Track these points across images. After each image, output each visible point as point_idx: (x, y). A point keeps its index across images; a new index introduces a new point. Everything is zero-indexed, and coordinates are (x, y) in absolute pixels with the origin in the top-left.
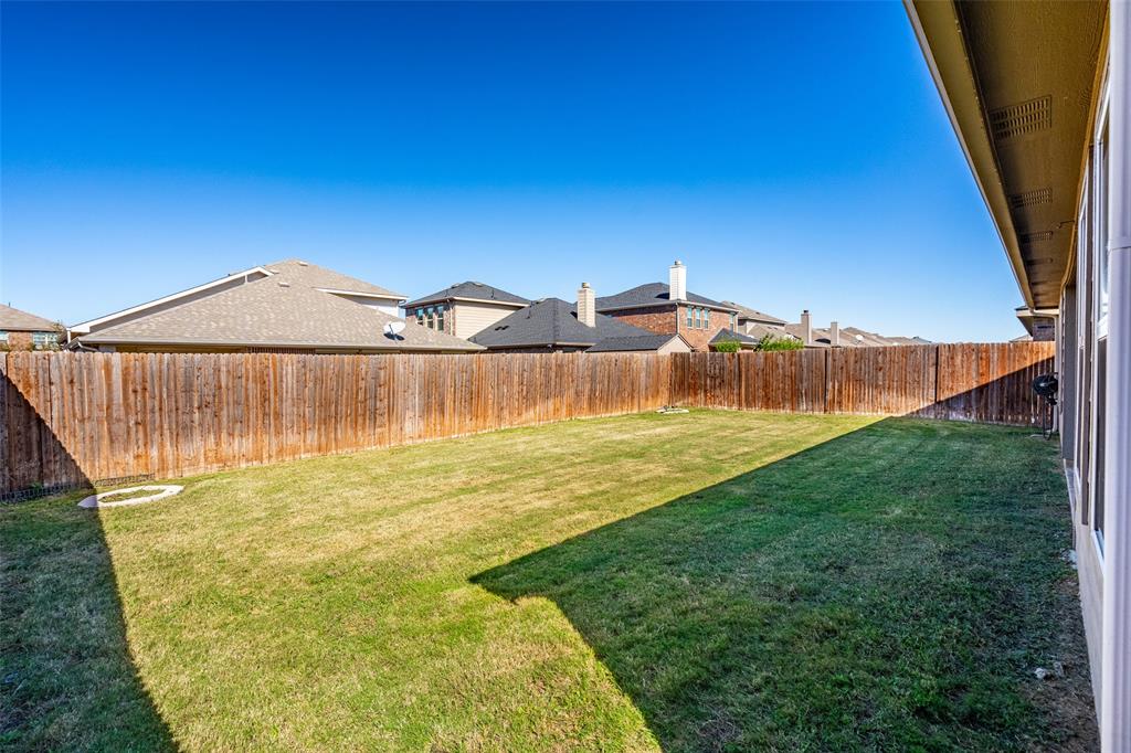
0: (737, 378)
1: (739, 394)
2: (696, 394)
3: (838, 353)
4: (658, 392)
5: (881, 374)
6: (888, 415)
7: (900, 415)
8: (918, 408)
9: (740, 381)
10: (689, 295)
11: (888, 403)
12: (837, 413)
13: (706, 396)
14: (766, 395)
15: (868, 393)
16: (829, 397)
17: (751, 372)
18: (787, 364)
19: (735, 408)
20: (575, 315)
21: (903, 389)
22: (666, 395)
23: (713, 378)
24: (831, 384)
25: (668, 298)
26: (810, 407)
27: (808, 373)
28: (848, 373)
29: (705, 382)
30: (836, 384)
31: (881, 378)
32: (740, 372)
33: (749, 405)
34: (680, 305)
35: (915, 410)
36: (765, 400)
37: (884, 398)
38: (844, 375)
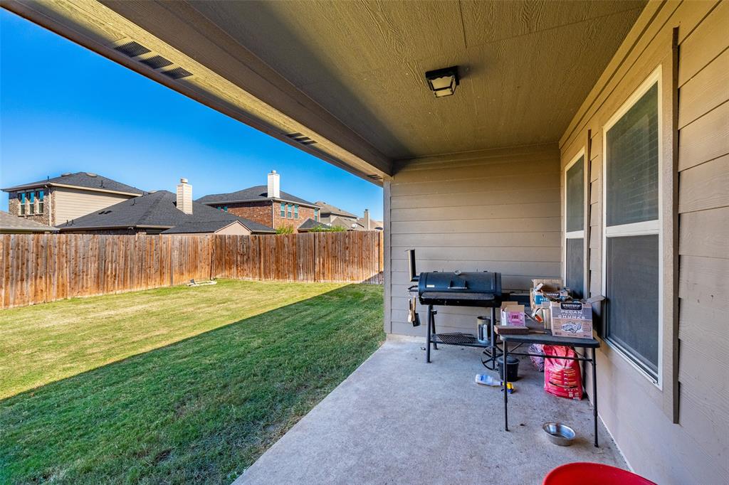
0: (258, 255)
1: (260, 268)
2: (230, 268)
3: (322, 236)
4: (196, 267)
5: (347, 252)
6: (352, 282)
7: (359, 282)
8: (369, 277)
9: (260, 258)
10: (282, 193)
11: (352, 273)
12: (322, 281)
13: (237, 270)
14: (277, 269)
15: (341, 265)
16: (317, 269)
17: (268, 250)
18: (291, 245)
19: (257, 278)
20: (175, 203)
21: (361, 264)
22: (208, 269)
23: (242, 255)
24: (318, 259)
25: (267, 196)
26: (305, 277)
27: (304, 251)
28: (328, 251)
29: (237, 258)
30: (321, 260)
31: (347, 255)
32: (260, 250)
33: (266, 277)
34: (275, 201)
35: (367, 278)
36: (277, 272)
37: (350, 269)
38: (326, 253)
